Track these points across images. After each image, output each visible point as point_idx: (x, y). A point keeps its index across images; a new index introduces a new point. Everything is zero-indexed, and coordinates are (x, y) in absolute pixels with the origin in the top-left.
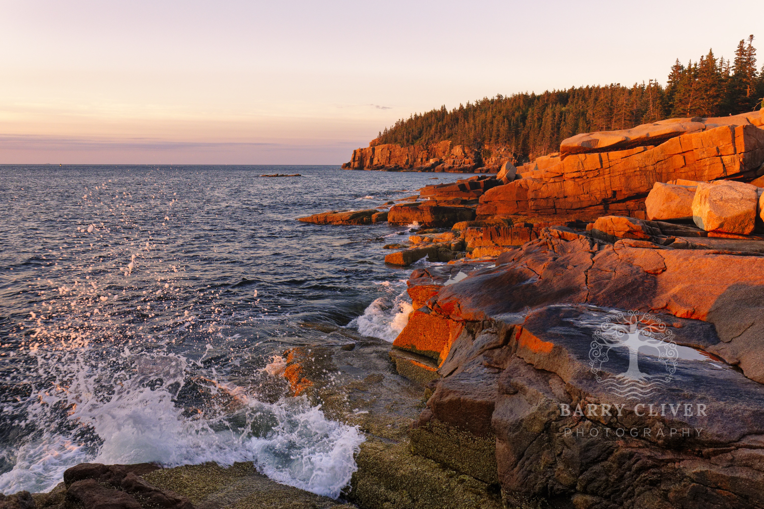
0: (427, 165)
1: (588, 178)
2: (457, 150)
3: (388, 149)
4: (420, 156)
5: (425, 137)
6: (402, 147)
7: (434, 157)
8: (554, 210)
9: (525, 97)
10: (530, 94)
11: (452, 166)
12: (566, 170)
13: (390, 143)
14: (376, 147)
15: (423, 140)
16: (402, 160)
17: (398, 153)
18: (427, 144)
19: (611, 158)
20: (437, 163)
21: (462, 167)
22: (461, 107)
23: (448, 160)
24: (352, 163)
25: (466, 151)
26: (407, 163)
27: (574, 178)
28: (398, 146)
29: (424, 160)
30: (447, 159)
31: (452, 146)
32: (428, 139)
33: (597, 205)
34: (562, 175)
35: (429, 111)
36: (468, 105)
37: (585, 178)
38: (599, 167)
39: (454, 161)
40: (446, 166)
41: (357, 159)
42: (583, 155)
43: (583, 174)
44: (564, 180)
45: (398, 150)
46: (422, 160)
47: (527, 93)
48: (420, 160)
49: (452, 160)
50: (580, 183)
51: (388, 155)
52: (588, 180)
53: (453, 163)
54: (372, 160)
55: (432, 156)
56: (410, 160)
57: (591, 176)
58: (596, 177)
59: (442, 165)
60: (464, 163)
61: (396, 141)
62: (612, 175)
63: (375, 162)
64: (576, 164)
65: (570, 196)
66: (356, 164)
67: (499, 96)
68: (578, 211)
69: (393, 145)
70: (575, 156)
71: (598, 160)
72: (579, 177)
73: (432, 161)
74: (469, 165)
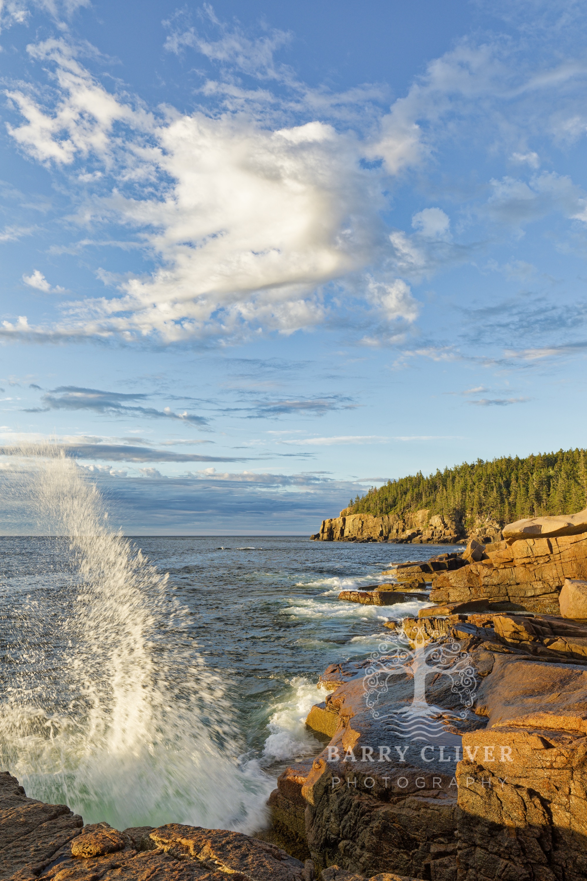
0: (404, 536)
1: (538, 564)
2: (436, 520)
3: (360, 519)
4: (395, 527)
5: (400, 506)
6: (375, 517)
7: (411, 528)
8: (507, 597)
9: (509, 461)
10: (513, 457)
11: (430, 537)
12: (516, 556)
13: (363, 513)
14: (347, 518)
15: (398, 509)
16: (375, 531)
17: (371, 524)
18: (402, 513)
19: (560, 543)
20: (414, 535)
21: (442, 538)
22: (439, 473)
23: (427, 531)
24: (321, 535)
25: (446, 521)
26: (381, 533)
27: (524, 563)
28: (371, 517)
29: (400, 531)
30: (425, 530)
31: (430, 516)
32: (404, 508)
33: (551, 593)
34: (512, 561)
35: (404, 477)
36: (446, 470)
37: (535, 563)
38: (549, 552)
39: (433, 532)
40: (424, 538)
41: (326, 530)
42: (531, 540)
43: (533, 559)
44: (515, 566)
45: (371, 520)
46: (397, 531)
47: (510, 457)
48: (395, 531)
49: (431, 532)
50: (531, 569)
51: (360, 526)
52: (539, 566)
53: (432, 535)
54: (342, 531)
55: (409, 527)
56: (384, 532)
57: (542, 562)
58: (546, 563)
59: (419, 536)
60: (444, 534)
61: (368, 510)
62: (563, 561)
63: (346, 533)
64: (525, 550)
65: (523, 583)
66: (325, 536)
67: (480, 461)
68: (532, 599)
69: (366, 515)
70: (523, 541)
71: (547, 545)
72: (529, 563)
73: (408, 532)
74: (450, 537)
